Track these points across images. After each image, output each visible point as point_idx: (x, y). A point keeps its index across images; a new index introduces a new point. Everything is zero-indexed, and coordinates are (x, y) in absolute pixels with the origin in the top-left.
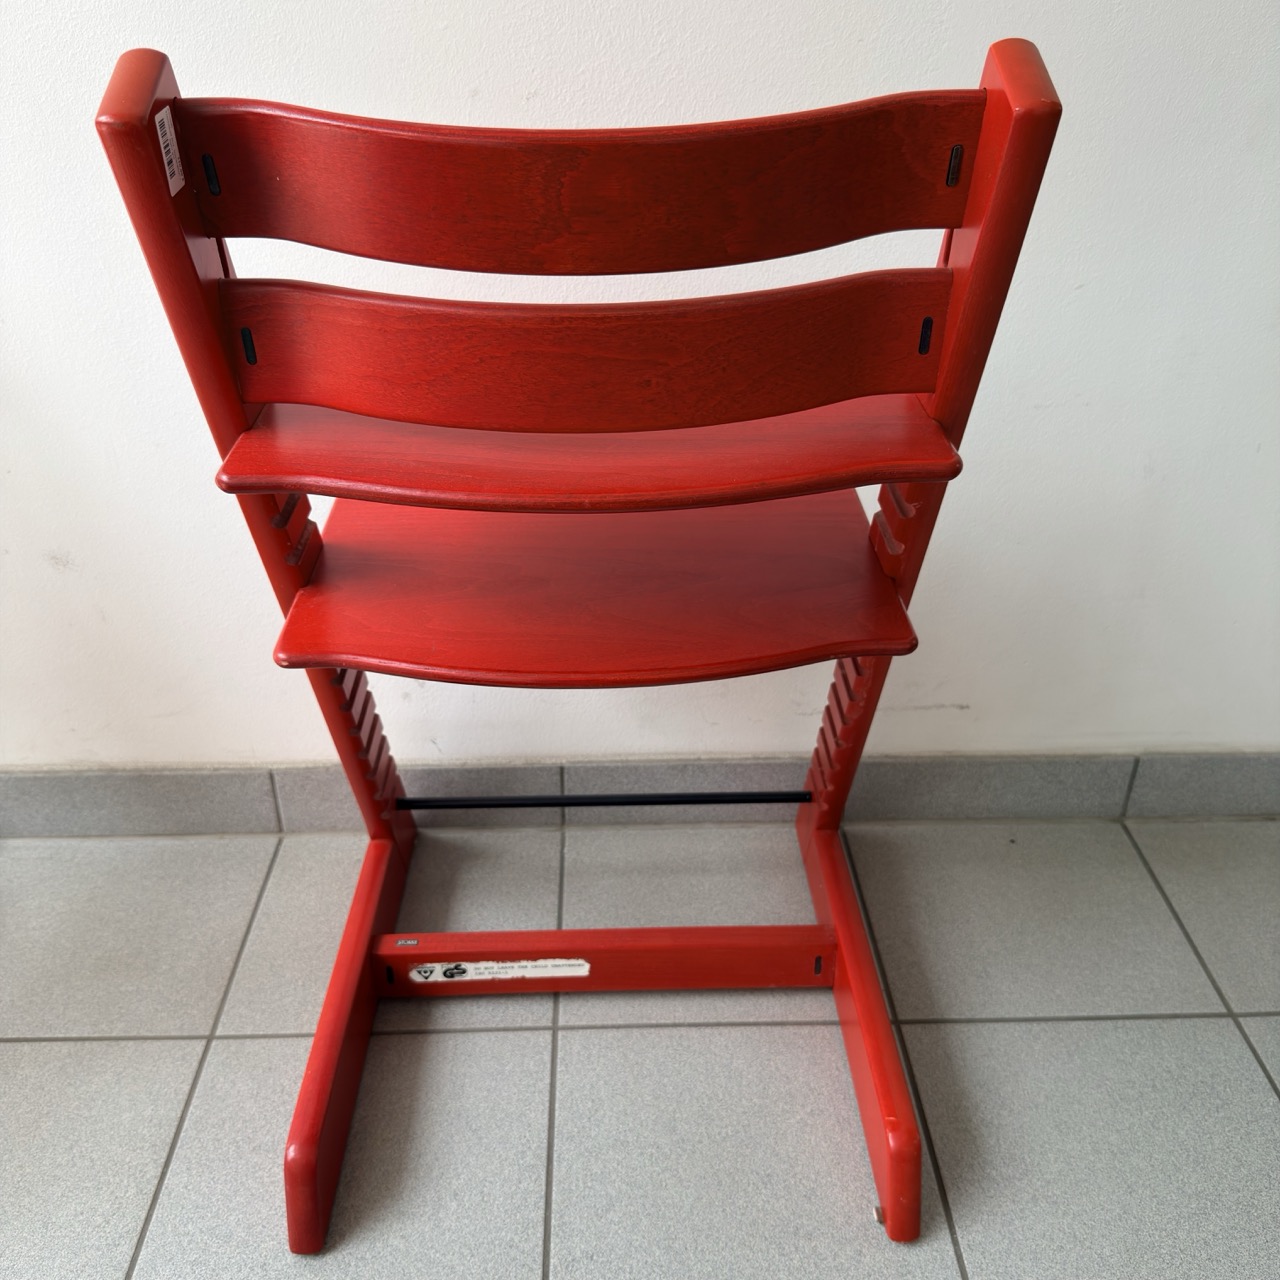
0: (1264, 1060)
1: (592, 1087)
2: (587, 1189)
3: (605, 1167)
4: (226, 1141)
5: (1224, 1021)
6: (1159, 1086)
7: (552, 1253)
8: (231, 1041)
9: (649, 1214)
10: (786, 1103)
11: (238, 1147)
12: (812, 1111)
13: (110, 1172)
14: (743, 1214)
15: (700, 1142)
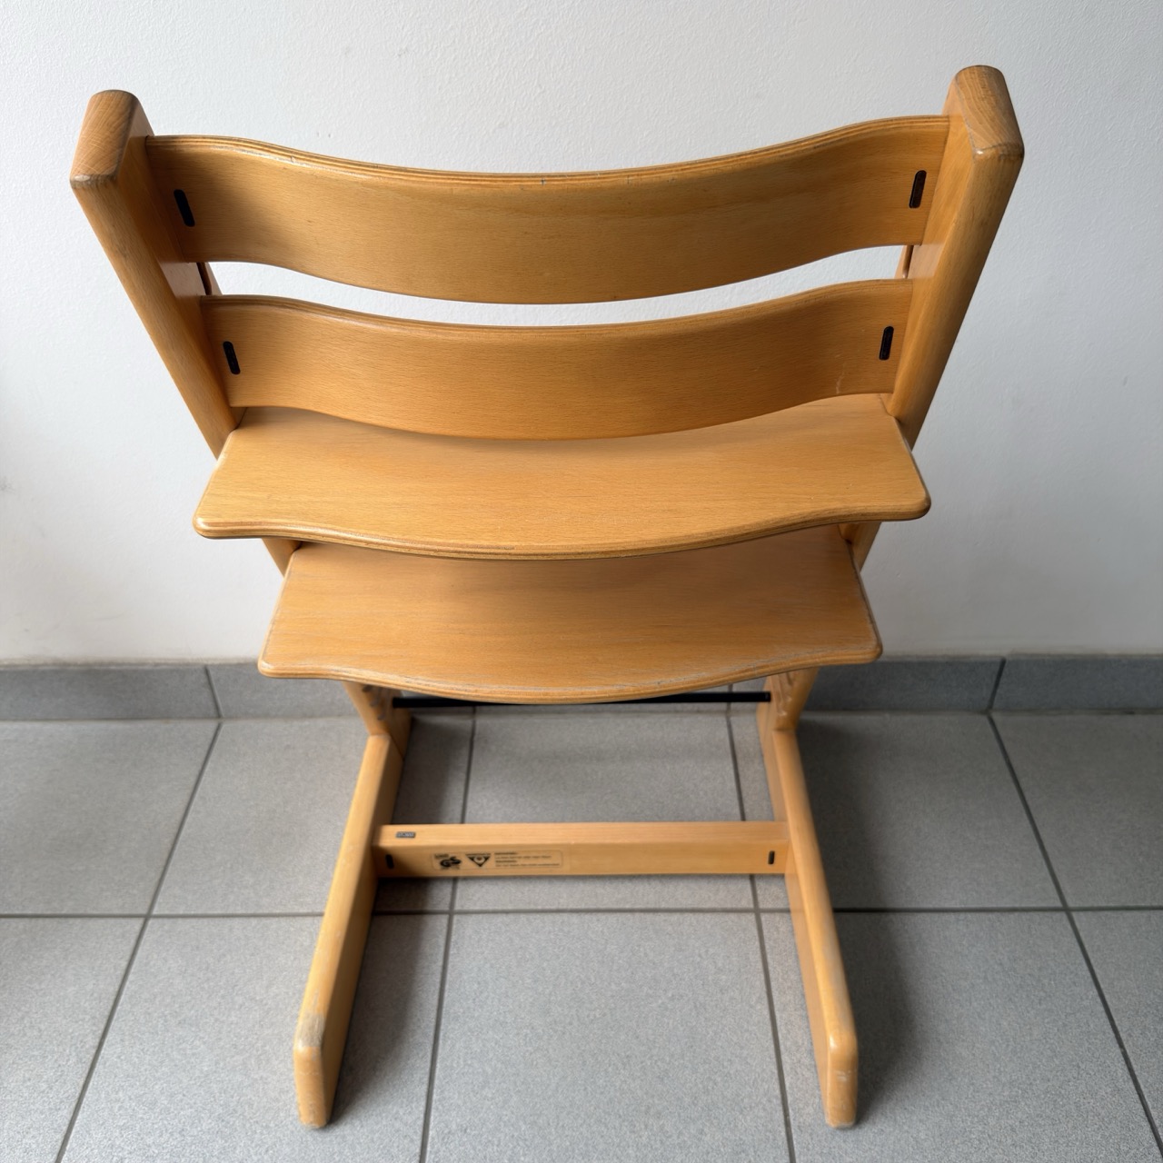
0: (1090, 954)
1: (480, 969)
2: (467, 1067)
3: (484, 1046)
4: (156, 1014)
5: (1058, 915)
6: (990, 979)
7: (432, 1125)
8: (166, 921)
9: (519, 1091)
10: (650, 988)
11: (166, 1021)
12: (673, 996)
13: (55, 1042)
14: (602, 1093)
15: (571, 1024)
